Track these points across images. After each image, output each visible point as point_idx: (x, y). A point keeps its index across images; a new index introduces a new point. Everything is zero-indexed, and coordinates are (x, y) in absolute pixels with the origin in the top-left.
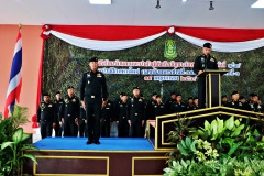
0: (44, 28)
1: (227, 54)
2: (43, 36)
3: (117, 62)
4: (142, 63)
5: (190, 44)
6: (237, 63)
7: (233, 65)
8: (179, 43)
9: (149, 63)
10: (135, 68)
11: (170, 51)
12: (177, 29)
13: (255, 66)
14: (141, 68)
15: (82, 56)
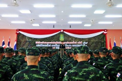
0: (17, 30)
1: (83, 39)
2: (17, 33)
3: (43, 42)
4: (52, 43)
5: (69, 36)
6: (86, 42)
7: (85, 43)
8: (65, 35)
9: (54, 43)
10: (49, 44)
11: (62, 38)
12: (64, 30)
13: (93, 43)
14: (52, 44)
15: (30, 40)
